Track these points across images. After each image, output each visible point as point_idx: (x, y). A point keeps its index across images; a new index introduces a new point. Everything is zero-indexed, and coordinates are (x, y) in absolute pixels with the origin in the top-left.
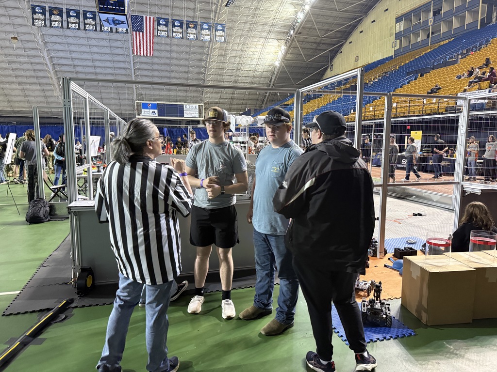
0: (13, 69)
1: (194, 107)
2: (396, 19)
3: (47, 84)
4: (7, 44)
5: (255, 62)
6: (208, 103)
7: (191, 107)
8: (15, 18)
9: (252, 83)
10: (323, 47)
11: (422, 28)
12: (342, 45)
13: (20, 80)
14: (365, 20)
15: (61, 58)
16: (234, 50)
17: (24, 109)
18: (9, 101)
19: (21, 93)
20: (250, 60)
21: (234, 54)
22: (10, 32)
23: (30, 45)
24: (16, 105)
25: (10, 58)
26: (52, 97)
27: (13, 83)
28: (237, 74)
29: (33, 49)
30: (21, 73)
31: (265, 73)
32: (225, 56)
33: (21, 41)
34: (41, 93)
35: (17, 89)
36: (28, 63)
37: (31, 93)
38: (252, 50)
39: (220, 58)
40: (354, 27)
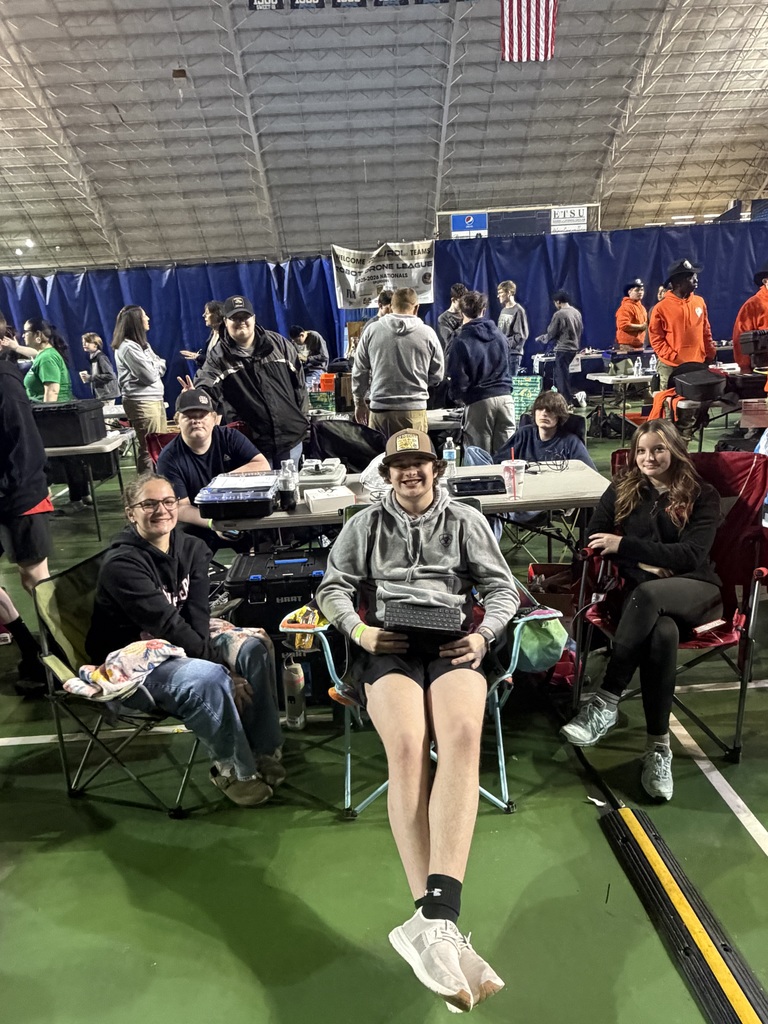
0: (173, 159)
1: (577, 215)
3: (240, 189)
4: (163, 91)
6: (611, 199)
7: (568, 215)
8: (184, 13)
13: (187, 184)
15: (277, 116)
17: (193, 257)
18: (163, 240)
19: (185, 217)
22: (171, 58)
23: (212, 88)
24: (176, 247)
25: (169, 131)
26: (249, 220)
27: (172, 193)
29: (219, 98)
30: (191, 166)
33: (195, 79)
34: (227, 215)
35: (178, 209)
36: (206, 139)
37: (207, 216)
39: (672, 63)
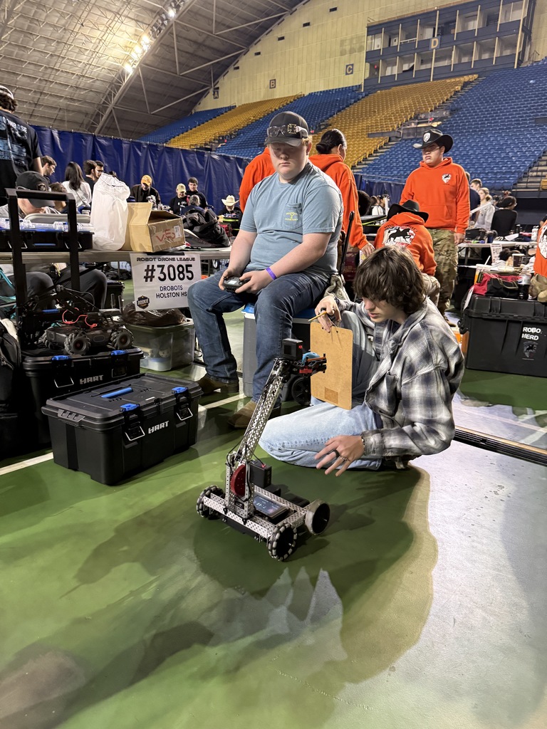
2: (368, 27)
5: (84, 58)
9: (72, 99)
10: (206, 53)
11: (418, 51)
12: (237, 57)
14: (287, 18)
16: (51, 25)
20: (77, 50)
21: (48, 32)
28: (46, 77)
31: (98, 83)
32: (28, 33)
38: (87, 31)
39: (16, 35)
40: (264, 28)
